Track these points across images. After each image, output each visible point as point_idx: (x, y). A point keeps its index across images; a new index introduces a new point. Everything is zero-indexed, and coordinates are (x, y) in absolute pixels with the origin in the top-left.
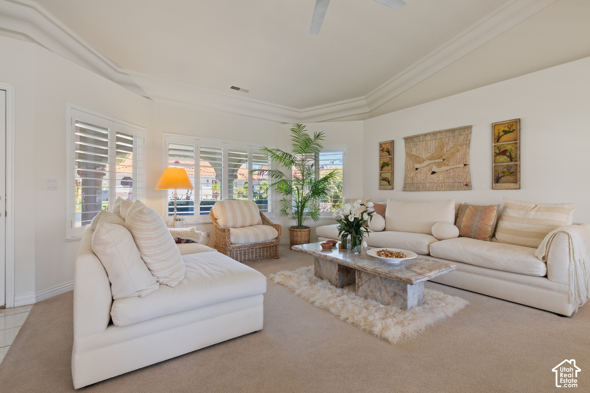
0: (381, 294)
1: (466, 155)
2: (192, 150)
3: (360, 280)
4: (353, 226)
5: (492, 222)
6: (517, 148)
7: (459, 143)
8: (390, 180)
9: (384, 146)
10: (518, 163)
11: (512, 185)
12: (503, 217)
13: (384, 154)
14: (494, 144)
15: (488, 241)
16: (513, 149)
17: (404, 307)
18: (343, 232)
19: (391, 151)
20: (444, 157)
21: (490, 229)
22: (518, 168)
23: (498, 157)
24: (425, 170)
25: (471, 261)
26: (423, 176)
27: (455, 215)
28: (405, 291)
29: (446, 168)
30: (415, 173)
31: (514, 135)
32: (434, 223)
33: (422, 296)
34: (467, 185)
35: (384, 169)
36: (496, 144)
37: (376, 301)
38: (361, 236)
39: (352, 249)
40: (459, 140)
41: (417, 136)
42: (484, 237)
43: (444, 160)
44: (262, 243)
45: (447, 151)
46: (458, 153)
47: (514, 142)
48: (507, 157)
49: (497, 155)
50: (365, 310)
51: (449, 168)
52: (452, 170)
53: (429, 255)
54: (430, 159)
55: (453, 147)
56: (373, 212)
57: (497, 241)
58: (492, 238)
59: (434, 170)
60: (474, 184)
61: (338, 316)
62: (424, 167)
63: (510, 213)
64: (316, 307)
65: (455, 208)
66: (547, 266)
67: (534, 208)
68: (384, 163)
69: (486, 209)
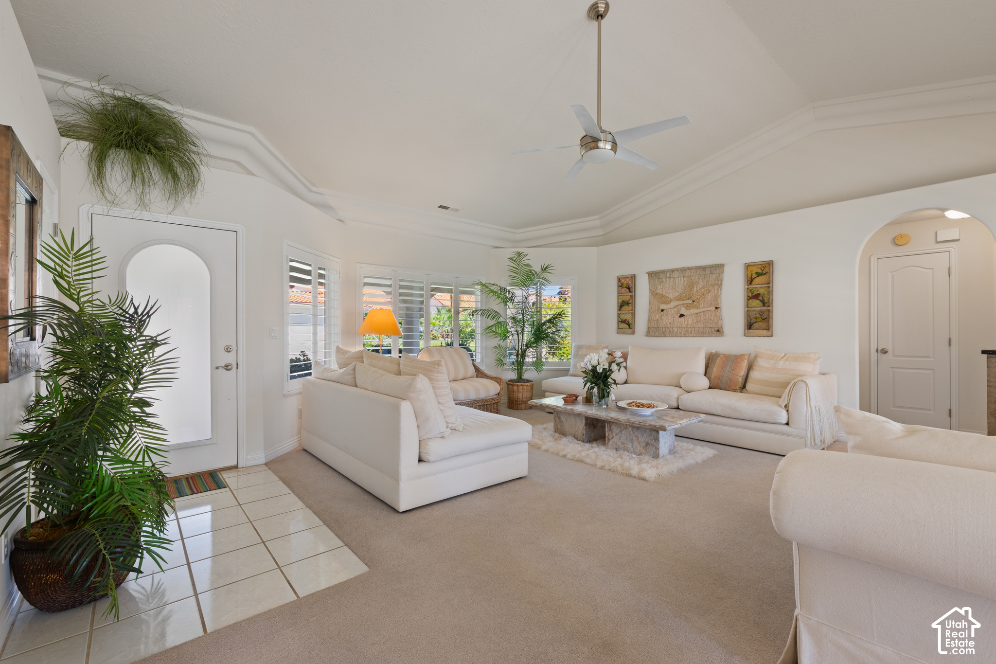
0: (632, 445)
1: (717, 297)
2: (390, 284)
3: (610, 432)
4: (601, 378)
5: (743, 372)
6: (769, 292)
7: (710, 283)
8: (630, 322)
9: (623, 280)
10: (770, 308)
11: (765, 332)
12: (754, 367)
13: (623, 291)
14: (746, 287)
15: (738, 392)
16: (766, 292)
17: (656, 456)
18: (589, 384)
19: (632, 287)
20: (693, 298)
21: (741, 380)
22: (771, 314)
23: (750, 301)
24: (673, 312)
25: (720, 412)
26: (668, 319)
27: (706, 365)
28: (657, 440)
29: (696, 311)
30: (660, 315)
31: (766, 278)
32: (683, 374)
33: (673, 447)
34: (718, 331)
35: (623, 308)
36: (749, 287)
37: (628, 452)
38: (609, 388)
39: (600, 401)
40: (710, 279)
41: (663, 272)
42: (734, 388)
43: (693, 301)
44: (482, 400)
45: (697, 292)
46: (709, 294)
47: (767, 285)
48: (760, 302)
49: (749, 298)
50: (619, 459)
51: (699, 310)
52: (702, 313)
53: (678, 408)
54: (678, 299)
55: (703, 287)
56: (622, 362)
57: (748, 392)
58: (743, 389)
59: (682, 312)
60: (726, 330)
61: (595, 465)
62: (671, 309)
63: (761, 362)
64: (569, 459)
65: (705, 357)
66: (788, 414)
67: (783, 357)
68: (622, 301)
69: (737, 359)
